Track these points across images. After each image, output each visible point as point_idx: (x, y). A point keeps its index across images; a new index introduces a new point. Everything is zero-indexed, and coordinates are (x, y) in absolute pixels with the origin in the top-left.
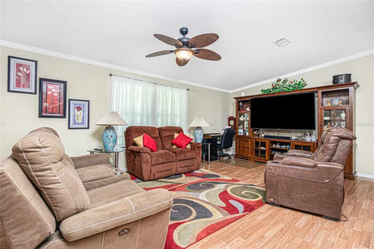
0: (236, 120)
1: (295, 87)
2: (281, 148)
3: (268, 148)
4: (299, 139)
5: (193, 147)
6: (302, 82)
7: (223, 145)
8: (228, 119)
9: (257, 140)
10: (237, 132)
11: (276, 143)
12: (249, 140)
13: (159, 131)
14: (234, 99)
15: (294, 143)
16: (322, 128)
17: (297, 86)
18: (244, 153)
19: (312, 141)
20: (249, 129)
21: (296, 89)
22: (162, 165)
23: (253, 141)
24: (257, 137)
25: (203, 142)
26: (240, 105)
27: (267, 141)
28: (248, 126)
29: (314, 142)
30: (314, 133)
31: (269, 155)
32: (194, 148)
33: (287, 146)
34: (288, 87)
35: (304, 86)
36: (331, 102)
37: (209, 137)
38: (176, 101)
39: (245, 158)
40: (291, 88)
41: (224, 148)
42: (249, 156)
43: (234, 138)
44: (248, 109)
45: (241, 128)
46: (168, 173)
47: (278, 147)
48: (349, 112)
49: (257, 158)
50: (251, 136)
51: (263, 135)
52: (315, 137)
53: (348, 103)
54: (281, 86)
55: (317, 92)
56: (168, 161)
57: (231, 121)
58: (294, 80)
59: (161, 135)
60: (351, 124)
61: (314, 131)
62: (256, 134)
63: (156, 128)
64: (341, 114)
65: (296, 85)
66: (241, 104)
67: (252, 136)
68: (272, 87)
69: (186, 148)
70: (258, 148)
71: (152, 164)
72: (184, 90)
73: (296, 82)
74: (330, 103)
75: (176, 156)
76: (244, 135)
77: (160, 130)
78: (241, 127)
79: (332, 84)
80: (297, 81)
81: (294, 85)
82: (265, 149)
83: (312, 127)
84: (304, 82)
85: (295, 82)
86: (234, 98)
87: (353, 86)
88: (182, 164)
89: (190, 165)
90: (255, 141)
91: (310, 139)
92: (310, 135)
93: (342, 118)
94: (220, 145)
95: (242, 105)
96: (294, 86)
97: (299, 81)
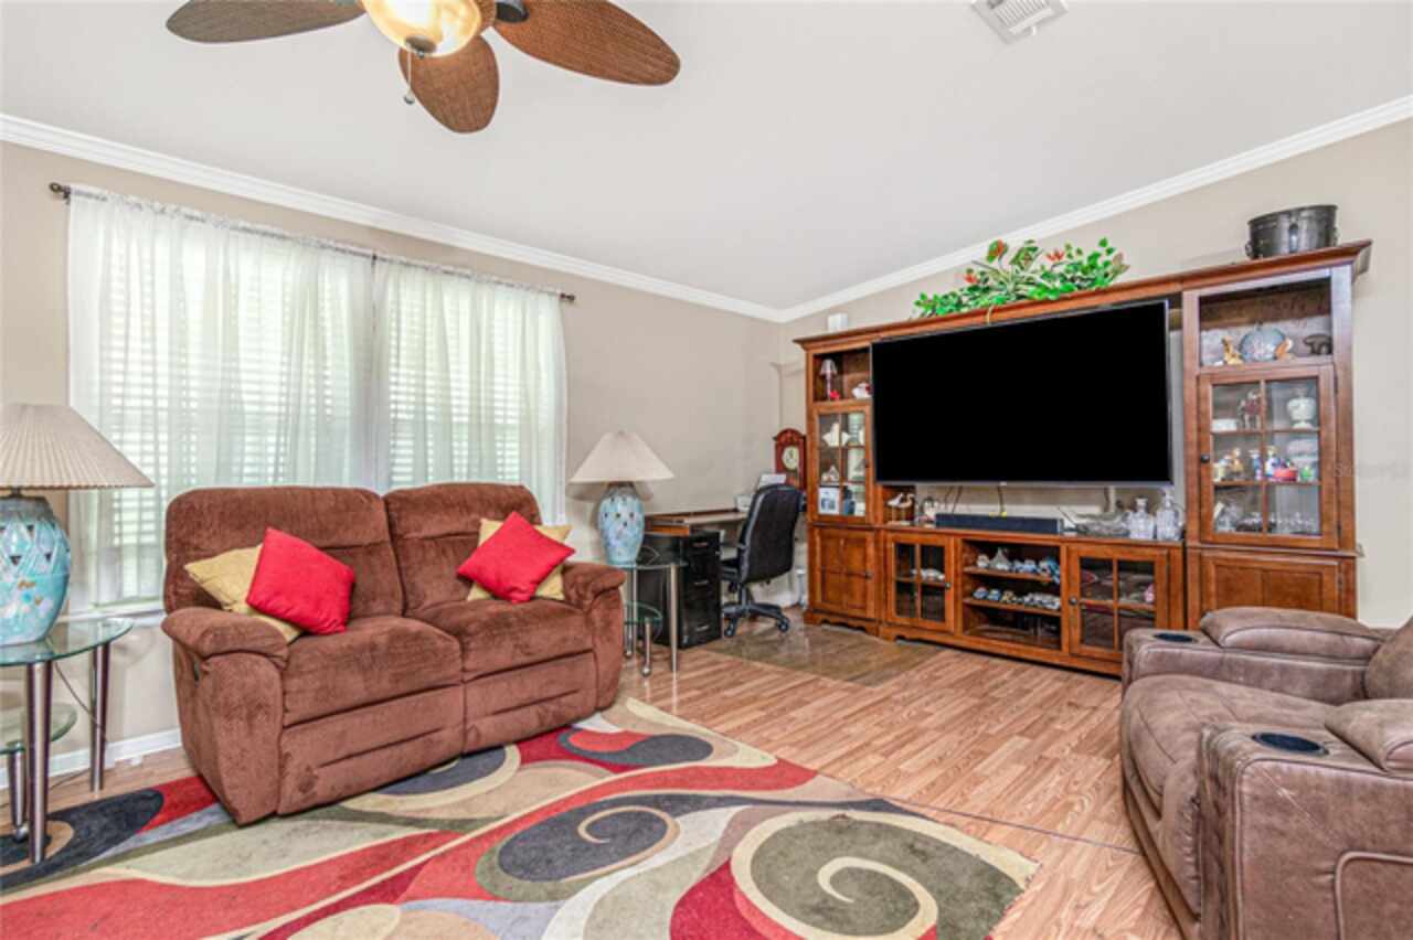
0: (808, 443)
1: (1072, 280)
2: (1013, 575)
3: (956, 575)
4: (1096, 528)
5: (572, 592)
6: (1106, 258)
7: (745, 566)
8: (773, 443)
9: (904, 538)
10: (814, 501)
11: (989, 549)
12: (870, 536)
13: (388, 510)
14: (798, 346)
15: (1074, 547)
16: (1204, 472)
17: (1079, 274)
18: (845, 598)
19: (1160, 538)
20: (867, 487)
21: (1079, 287)
22: (369, 715)
23: (885, 542)
24: (905, 524)
25: (644, 557)
26: (824, 377)
27: (952, 540)
28: (861, 473)
29: (1169, 540)
30: (1168, 497)
31: (960, 607)
32: (581, 597)
33: (1044, 564)
34: (1044, 282)
35: (1116, 273)
36: (1240, 348)
37: (680, 528)
38: (498, 355)
39: (851, 622)
40: (1058, 284)
41: (752, 579)
42: (871, 614)
43: (801, 530)
44: (861, 393)
45: (829, 480)
46: (412, 755)
47: (1003, 571)
48: (1336, 391)
49: (903, 620)
50: (876, 518)
51: (931, 513)
52: (1173, 518)
53: (1324, 349)
54: (1010, 278)
55: (1176, 300)
56: (403, 687)
57: (787, 451)
58: (1068, 247)
59: (399, 531)
60: (1343, 450)
61: (1166, 489)
62: (898, 509)
63: (369, 496)
64: (1293, 403)
65: (1076, 270)
66: (828, 368)
67: (880, 518)
68: (968, 284)
69: (532, 598)
70: (911, 575)
71: (289, 719)
72: (544, 298)
73: (1077, 259)
74: (1237, 353)
75: (464, 649)
76: (845, 513)
77: (399, 504)
78: (833, 477)
79: (1243, 258)
80: (1079, 252)
81: (1068, 272)
82: (941, 577)
83: (1156, 467)
84: (1111, 258)
85: (1070, 256)
86: (797, 341)
87: (1351, 263)
88: (502, 692)
89: (554, 691)
90: (894, 540)
91: (1151, 527)
92: (1151, 509)
93: (1298, 421)
94: (735, 563)
95: (833, 376)
96: (1069, 276)
97: (1089, 253)
